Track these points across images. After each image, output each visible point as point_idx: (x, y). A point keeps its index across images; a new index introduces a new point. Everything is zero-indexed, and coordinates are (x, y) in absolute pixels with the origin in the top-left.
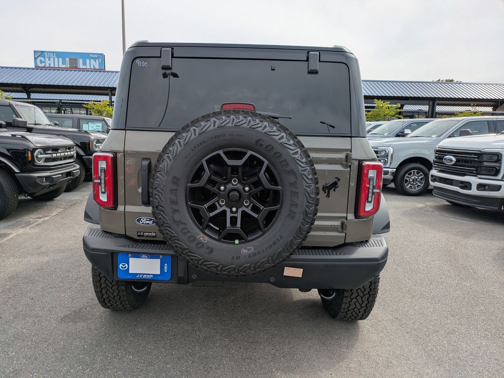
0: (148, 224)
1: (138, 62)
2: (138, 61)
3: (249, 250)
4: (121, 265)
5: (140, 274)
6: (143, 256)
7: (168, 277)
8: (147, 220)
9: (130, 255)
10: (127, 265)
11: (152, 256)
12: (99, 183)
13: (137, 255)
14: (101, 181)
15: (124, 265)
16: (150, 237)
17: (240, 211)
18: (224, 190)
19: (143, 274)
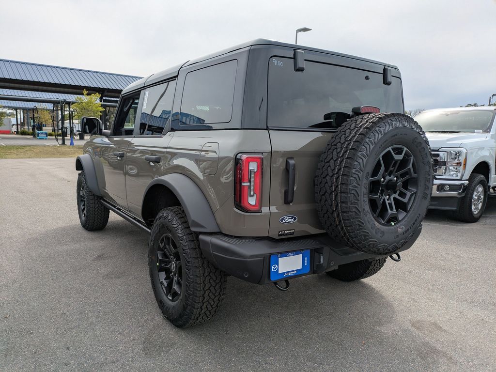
0: (290, 222)
1: (274, 61)
2: (274, 59)
3: (402, 229)
4: (273, 267)
5: (286, 273)
6: (290, 254)
7: (308, 270)
8: (289, 219)
9: (279, 255)
10: (277, 266)
11: (296, 252)
12: (249, 186)
13: (284, 254)
14: (250, 184)
15: (274, 267)
16: (289, 235)
17: (392, 198)
18: (383, 182)
19: (289, 272)
